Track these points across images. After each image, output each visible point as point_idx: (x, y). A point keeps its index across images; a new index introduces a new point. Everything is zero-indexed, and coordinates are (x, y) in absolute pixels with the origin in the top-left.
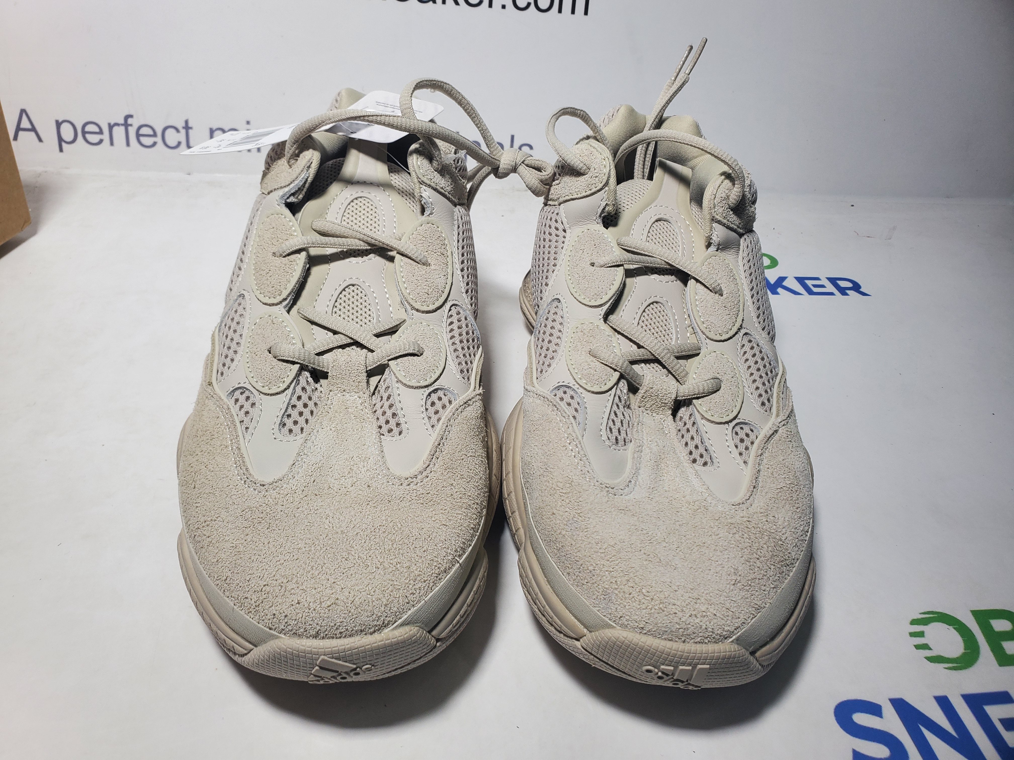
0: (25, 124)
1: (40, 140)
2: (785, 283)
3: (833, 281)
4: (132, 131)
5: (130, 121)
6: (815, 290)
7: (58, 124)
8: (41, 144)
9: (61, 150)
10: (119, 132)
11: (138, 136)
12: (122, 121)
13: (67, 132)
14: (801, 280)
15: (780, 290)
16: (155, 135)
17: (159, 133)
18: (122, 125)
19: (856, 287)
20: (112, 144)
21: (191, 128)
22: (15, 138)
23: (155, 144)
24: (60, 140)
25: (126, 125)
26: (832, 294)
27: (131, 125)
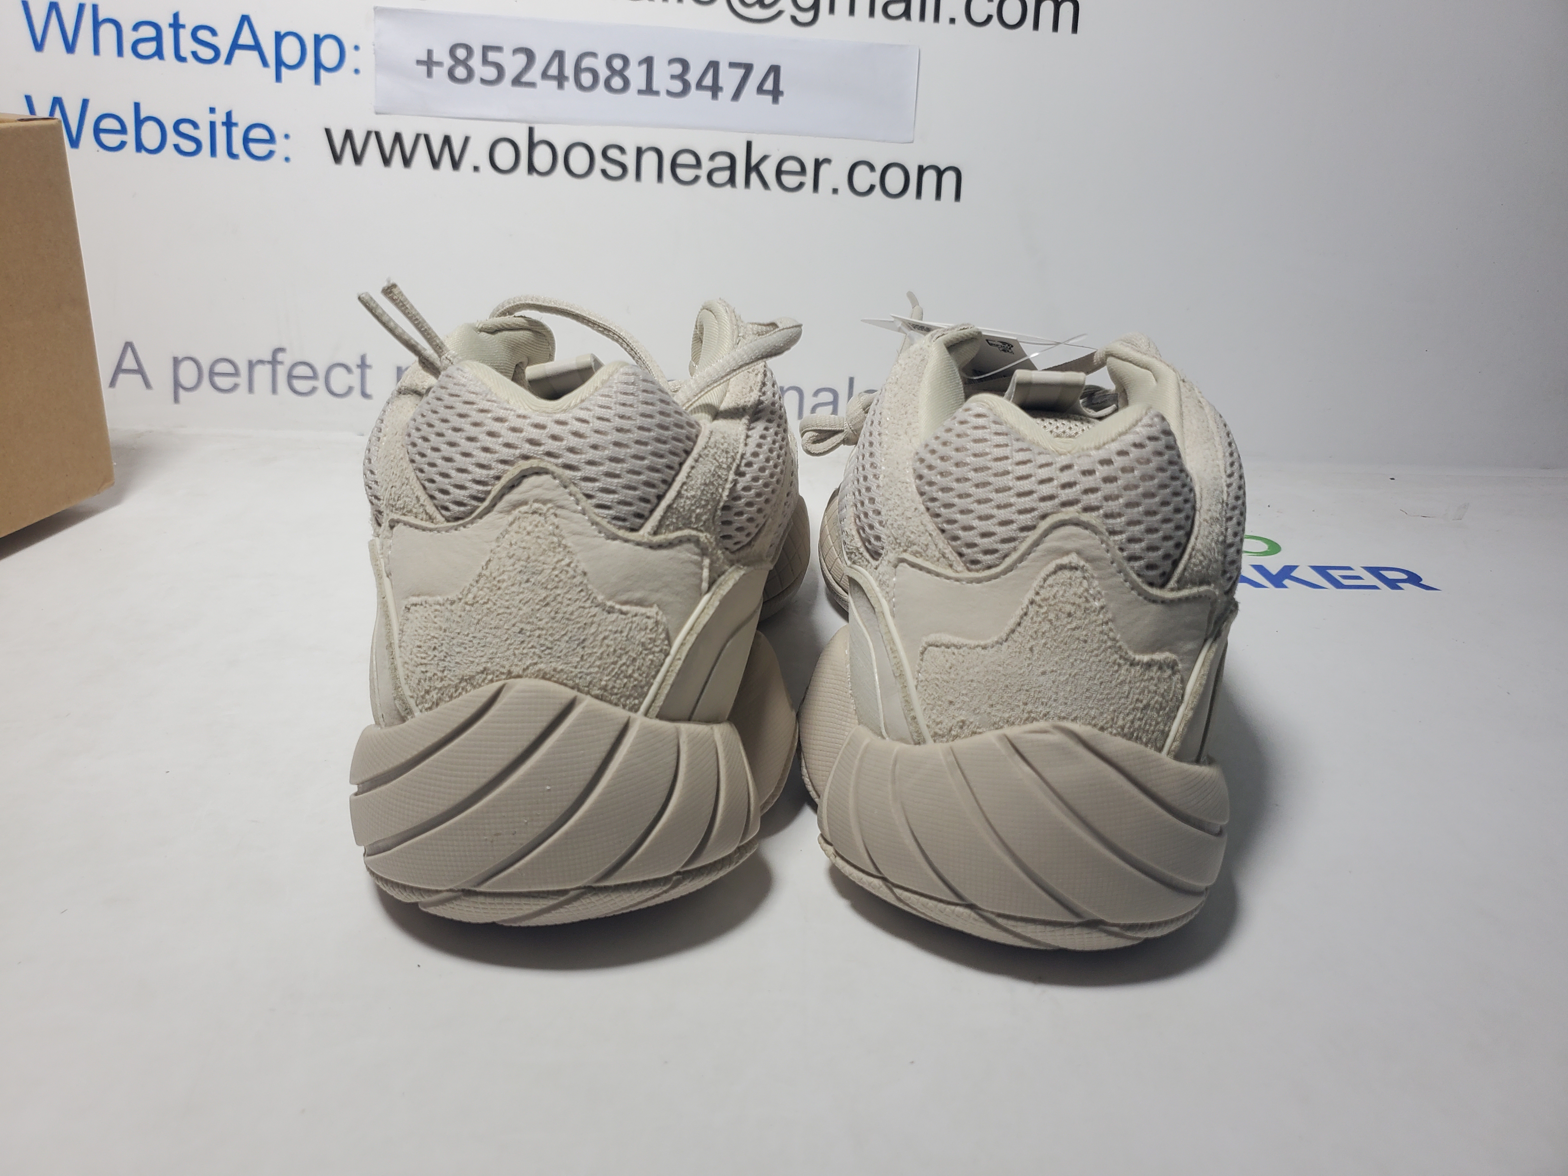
0: (129, 362)
1: (147, 385)
2: (1294, 574)
3: (1375, 571)
4: (282, 371)
5: (280, 357)
6: (1346, 582)
7: (176, 362)
8: (149, 391)
9: (176, 400)
10: (263, 373)
11: (290, 377)
12: (269, 358)
13: (187, 373)
14: (1322, 570)
15: (1286, 582)
16: (315, 377)
17: (321, 374)
18: (269, 362)
19: (1414, 579)
20: (251, 389)
21: (370, 367)
22: (113, 384)
23: (314, 390)
24: (177, 384)
25: (274, 362)
26: (1375, 587)
27: (281, 363)
